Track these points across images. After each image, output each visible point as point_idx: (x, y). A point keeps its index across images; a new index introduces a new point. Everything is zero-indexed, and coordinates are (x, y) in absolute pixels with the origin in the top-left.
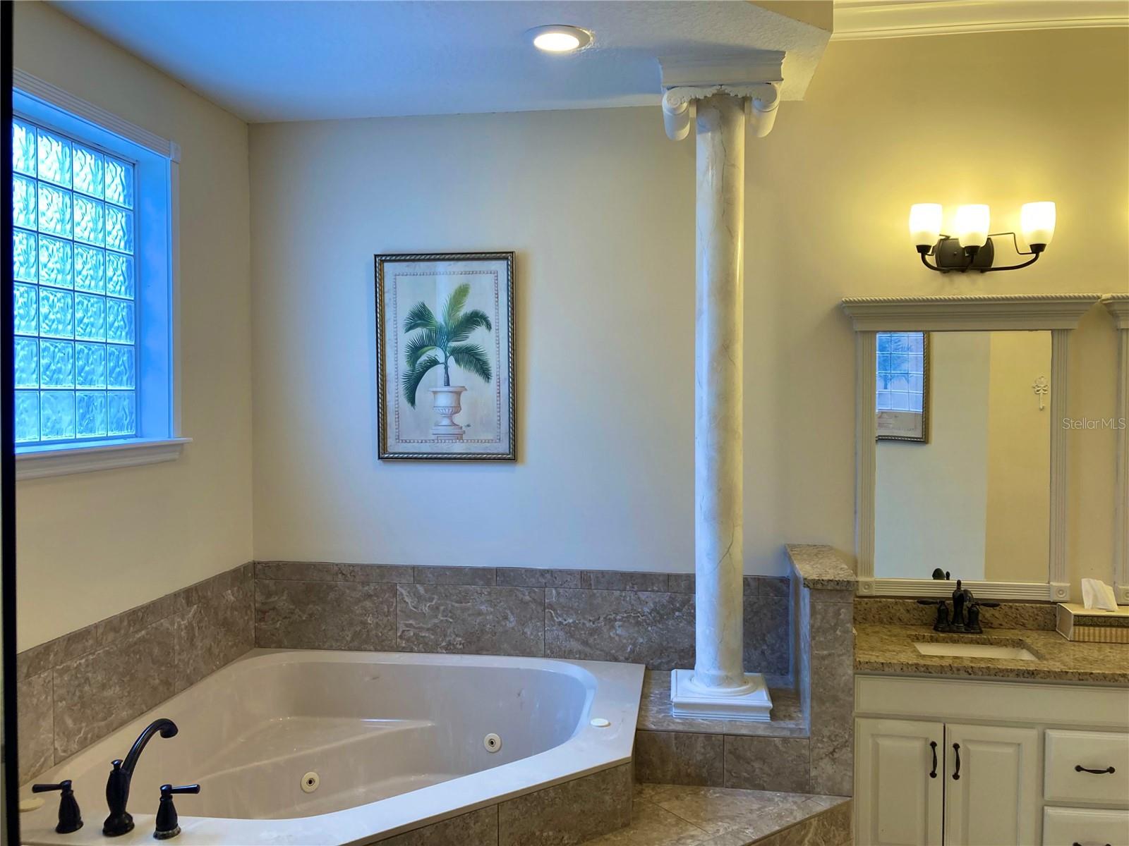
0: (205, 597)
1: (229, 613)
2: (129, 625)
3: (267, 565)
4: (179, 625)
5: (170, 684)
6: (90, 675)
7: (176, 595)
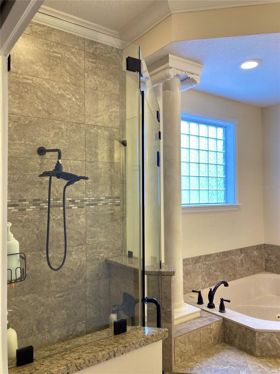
0: (247, 252)
1: (255, 258)
2: (223, 256)
3: (268, 245)
4: (238, 259)
5: (235, 276)
6: (212, 267)
7: (237, 250)
